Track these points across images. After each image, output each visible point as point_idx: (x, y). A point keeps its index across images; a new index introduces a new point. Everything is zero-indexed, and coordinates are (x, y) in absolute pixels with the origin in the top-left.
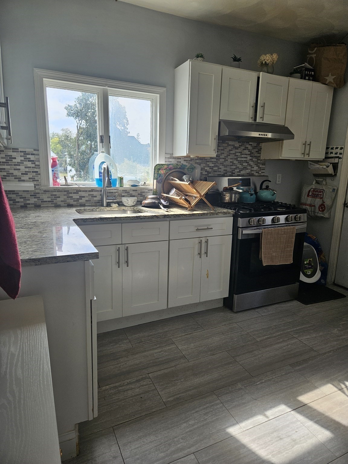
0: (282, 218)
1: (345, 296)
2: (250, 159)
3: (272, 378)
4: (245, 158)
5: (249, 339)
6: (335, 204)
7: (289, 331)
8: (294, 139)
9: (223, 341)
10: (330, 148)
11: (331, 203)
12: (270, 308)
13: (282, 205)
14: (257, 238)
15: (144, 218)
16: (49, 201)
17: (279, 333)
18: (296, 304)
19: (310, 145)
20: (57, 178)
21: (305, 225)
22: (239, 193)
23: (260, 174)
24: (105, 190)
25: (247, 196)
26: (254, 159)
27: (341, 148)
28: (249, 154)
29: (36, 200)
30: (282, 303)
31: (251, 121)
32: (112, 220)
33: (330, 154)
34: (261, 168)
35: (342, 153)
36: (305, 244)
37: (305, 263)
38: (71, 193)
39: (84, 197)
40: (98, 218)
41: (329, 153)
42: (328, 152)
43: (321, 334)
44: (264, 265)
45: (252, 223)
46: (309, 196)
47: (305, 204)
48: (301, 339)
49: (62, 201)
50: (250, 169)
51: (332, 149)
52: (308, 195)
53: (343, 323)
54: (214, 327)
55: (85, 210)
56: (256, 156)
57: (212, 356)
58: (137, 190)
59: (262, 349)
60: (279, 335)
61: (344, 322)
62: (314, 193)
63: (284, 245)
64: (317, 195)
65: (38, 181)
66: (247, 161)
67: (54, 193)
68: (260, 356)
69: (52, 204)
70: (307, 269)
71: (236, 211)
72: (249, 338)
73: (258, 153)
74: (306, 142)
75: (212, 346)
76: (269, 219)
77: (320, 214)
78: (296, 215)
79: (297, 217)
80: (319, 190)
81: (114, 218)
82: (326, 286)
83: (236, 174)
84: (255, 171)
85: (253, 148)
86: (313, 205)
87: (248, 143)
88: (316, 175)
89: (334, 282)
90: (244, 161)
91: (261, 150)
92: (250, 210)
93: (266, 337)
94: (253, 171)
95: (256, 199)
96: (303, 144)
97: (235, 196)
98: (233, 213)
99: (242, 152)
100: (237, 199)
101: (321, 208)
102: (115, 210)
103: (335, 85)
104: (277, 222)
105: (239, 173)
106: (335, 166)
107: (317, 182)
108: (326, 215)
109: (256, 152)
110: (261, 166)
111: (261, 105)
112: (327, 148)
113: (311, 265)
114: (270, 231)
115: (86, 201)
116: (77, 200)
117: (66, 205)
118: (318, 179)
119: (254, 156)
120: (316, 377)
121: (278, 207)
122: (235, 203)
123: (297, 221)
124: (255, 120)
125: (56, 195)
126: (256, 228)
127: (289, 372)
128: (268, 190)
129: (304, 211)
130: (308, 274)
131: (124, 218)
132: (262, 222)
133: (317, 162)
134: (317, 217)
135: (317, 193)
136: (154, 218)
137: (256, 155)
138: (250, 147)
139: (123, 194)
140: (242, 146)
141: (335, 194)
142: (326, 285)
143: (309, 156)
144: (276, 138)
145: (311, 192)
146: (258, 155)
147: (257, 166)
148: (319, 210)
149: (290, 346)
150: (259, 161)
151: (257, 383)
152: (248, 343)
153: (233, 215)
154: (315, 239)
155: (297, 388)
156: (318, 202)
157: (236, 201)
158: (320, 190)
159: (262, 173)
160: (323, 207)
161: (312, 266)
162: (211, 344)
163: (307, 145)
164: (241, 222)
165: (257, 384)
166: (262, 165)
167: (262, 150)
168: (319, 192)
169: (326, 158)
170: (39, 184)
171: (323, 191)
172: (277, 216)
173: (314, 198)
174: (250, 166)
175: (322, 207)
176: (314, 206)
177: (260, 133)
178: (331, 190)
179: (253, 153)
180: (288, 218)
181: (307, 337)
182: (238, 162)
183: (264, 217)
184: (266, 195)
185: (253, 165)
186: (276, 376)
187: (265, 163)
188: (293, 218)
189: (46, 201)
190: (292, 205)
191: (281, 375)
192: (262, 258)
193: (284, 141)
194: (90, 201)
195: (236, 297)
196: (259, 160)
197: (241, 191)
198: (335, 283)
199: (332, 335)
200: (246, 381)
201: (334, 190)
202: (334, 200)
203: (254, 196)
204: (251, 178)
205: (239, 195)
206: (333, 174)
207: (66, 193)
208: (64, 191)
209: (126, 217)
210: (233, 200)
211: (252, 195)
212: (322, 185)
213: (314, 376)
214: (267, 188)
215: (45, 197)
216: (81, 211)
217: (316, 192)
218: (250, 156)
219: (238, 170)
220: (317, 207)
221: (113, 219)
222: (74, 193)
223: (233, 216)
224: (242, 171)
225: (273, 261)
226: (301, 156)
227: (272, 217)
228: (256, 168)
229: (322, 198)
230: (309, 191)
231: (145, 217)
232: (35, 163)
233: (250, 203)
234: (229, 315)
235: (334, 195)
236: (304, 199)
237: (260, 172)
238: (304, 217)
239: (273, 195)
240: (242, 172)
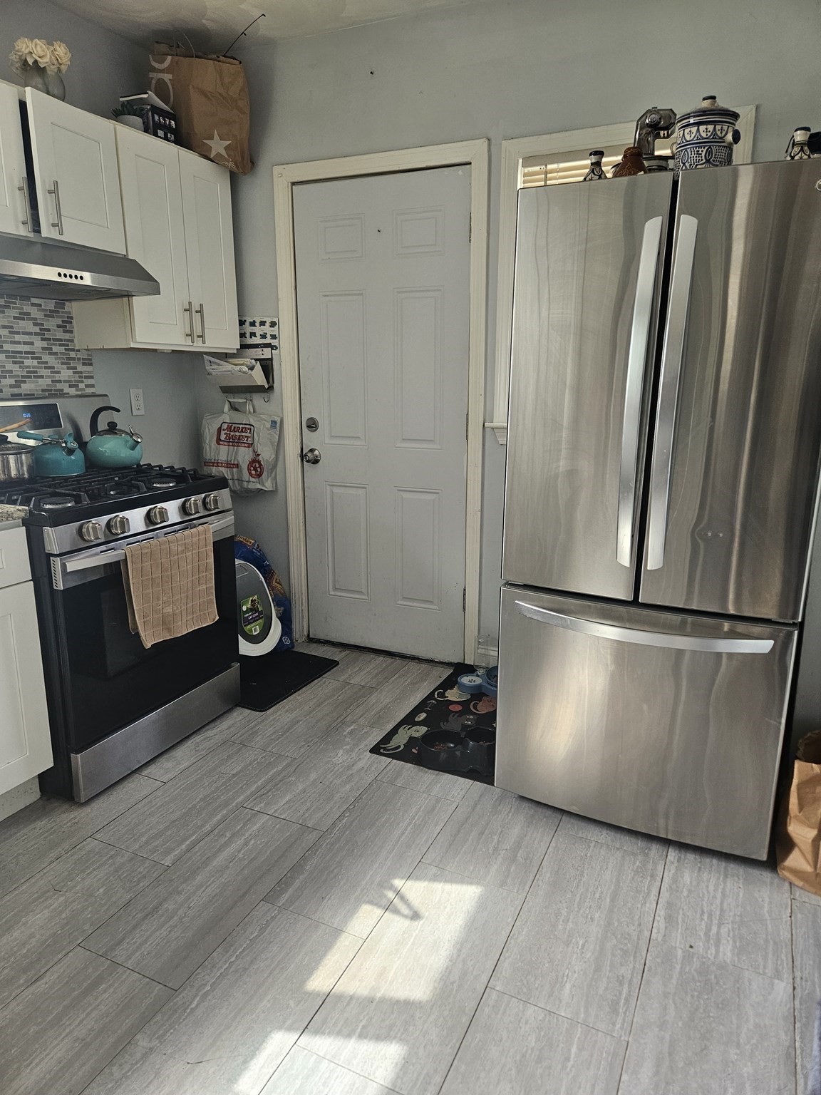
0: (172, 508)
1: (336, 663)
2: (43, 348)
3: (227, 965)
4: (25, 343)
5: (140, 873)
6: (281, 458)
7: (240, 799)
8: (160, 294)
9: (64, 916)
10: (247, 323)
11: (273, 456)
12: (179, 753)
13: (164, 473)
14: (114, 576)
17: (219, 817)
18: (241, 716)
19: (200, 312)
21: (229, 519)
22: (30, 450)
23: (81, 390)
25: (57, 455)
26: (55, 349)
27: (273, 324)
28: (36, 334)
30: (207, 727)
31: (24, 232)
33: (251, 337)
34: (81, 372)
35: (277, 336)
36: (238, 562)
37: (244, 608)
41: (248, 335)
42: (245, 333)
43: (313, 776)
44: (148, 645)
45: (89, 536)
46: (221, 443)
47: (217, 464)
48: (273, 811)
50: (48, 377)
51: (253, 324)
52: (219, 441)
53: (350, 729)
54: (23, 881)
56: (61, 340)
57: (34, 987)
59: (184, 885)
60: (219, 823)
61: (352, 728)
62: (232, 433)
63: (190, 579)
64: (239, 439)
66: (34, 353)
68: (180, 913)
70: (250, 623)
71: (31, 506)
72: (142, 869)
73: (64, 331)
74: (190, 303)
75: (29, 950)
76: (136, 518)
77: (254, 485)
78: (203, 495)
79: (208, 500)
80: (241, 426)
82: (294, 650)
83: (8, 392)
84: (65, 381)
85: (45, 315)
86: (234, 464)
87: (27, 298)
88: (227, 390)
89: (309, 635)
90: (26, 353)
91: (71, 323)
92: (78, 499)
93: (188, 842)
94: (60, 381)
95: (86, 463)
96: (185, 310)
97: (19, 464)
98: (23, 514)
99: (12, 327)
100: (25, 468)
101: (252, 468)
104: (161, 522)
105: (16, 391)
106: (267, 366)
107: (234, 408)
108: (268, 485)
109: (59, 326)
110: (80, 368)
111: (48, 189)
112: (242, 323)
113: (257, 611)
114: (146, 551)
118: (234, 398)
119: (54, 340)
120: (330, 901)
121: (153, 481)
122: (19, 481)
123: (210, 510)
124: (36, 228)
126: (103, 548)
127: (268, 921)
128: (116, 433)
129: (221, 483)
130: (254, 634)
132: (119, 529)
133: (225, 356)
134: (248, 491)
135: (238, 434)
137: (60, 334)
138: (35, 312)
140: (9, 307)
141: (278, 433)
142: (293, 647)
143: (204, 343)
144: (110, 289)
145: (223, 432)
146: (67, 336)
147: (68, 368)
148: (251, 474)
149: (253, 842)
150: (72, 354)
151: (191, 1003)
152: (141, 885)
153: (23, 520)
154: (254, 545)
155: (297, 961)
156: (244, 455)
157: (26, 476)
158: (244, 426)
159: (87, 386)
160: (257, 465)
161: (261, 613)
162: (24, 944)
163: (194, 312)
164: (56, 538)
165: (192, 1009)
166: (84, 364)
167: (74, 321)
168: (242, 431)
169: (244, 346)
171: (249, 428)
172: (159, 505)
173: (233, 446)
174: (46, 368)
175: (256, 466)
176: (237, 466)
177: (63, 271)
178: (268, 425)
179: (49, 330)
180: (187, 505)
181: (287, 799)
182: (7, 357)
183: (121, 514)
184: (111, 448)
185: (58, 366)
186: (238, 953)
187: (91, 360)
188: (200, 503)
190: (189, 471)
191: (251, 940)
192: (137, 628)
193: (134, 298)
195: (78, 759)
196: (73, 350)
197: (31, 443)
198: (311, 636)
199: (336, 769)
200: (159, 1017)
201: (274, 423)
202: (279, 447)
203: (78, 456)
204: (59, 403)
205: (29, 454)
206: (267, 386)
210: (13, 473)
211: (70, 452)
212: (245, 413)
213: (325, 901)
214: (112, 428)
217: (234, 431)
218: (42, 339)
219: (12, 381)
220: (245, 467)
223: (25, 522)
224: (25, 382)
225: (169, 630)
226: (185, 341)
227: (145, 510)
228: (66, 374)
229: (250, 445)
230: (219, 430)
233: (72, 477)
235: (277, 437)
236: (210, 450)
237: (81, 386)
238: (224, 497)
239: (133, 448)
240: (27, 387)
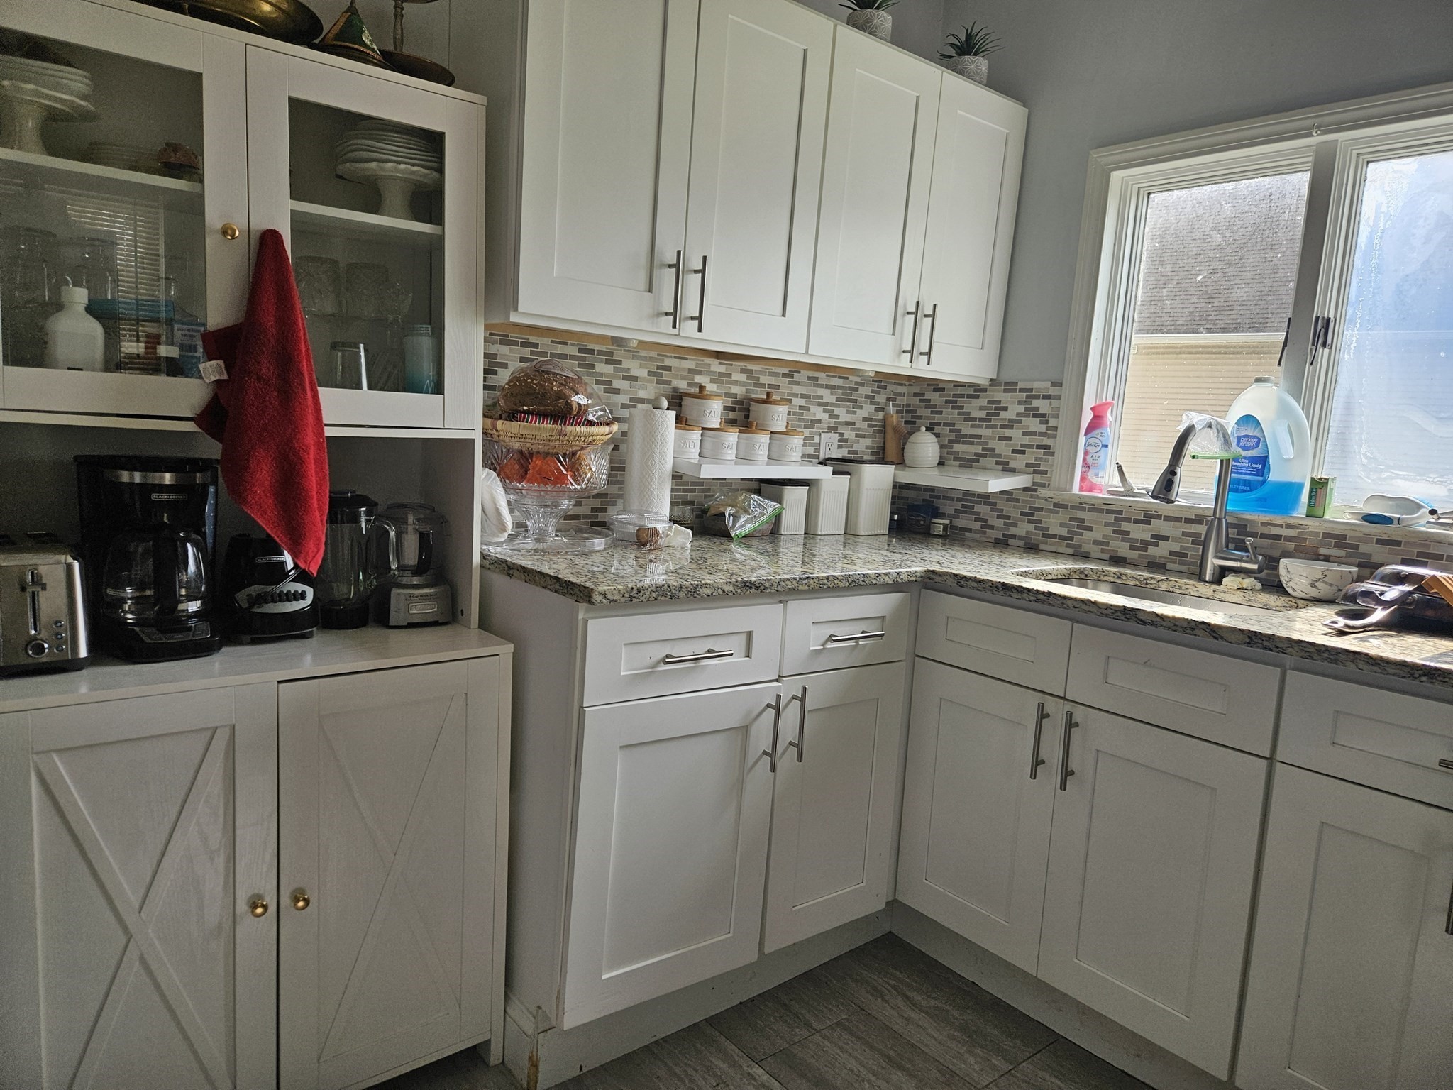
16: (1062, 538)
20: (1089, 467)
29: (1031, 527)
32: (1037, 600)
38: (1128, 520)
39: (1166, 538)
49: (1096, 542)
58: (1398, 543)
65: (1045, 472)
67: (1080, 515)
69: (1068, 546)
81: (1043, 593)
115: (1172, 553)
116: (1143, 547)
117: (1106, 556)
125: (1083, 520)
139: (1323, 551)
170: (1047, 483)
189: (1054, 536)
194: (1185, 555)
207: (1111, 518)
208: (1109, 512)
209: (1083, 601)
215: (1055, 523)
222: (1137, 521)
232: (1047, 422)
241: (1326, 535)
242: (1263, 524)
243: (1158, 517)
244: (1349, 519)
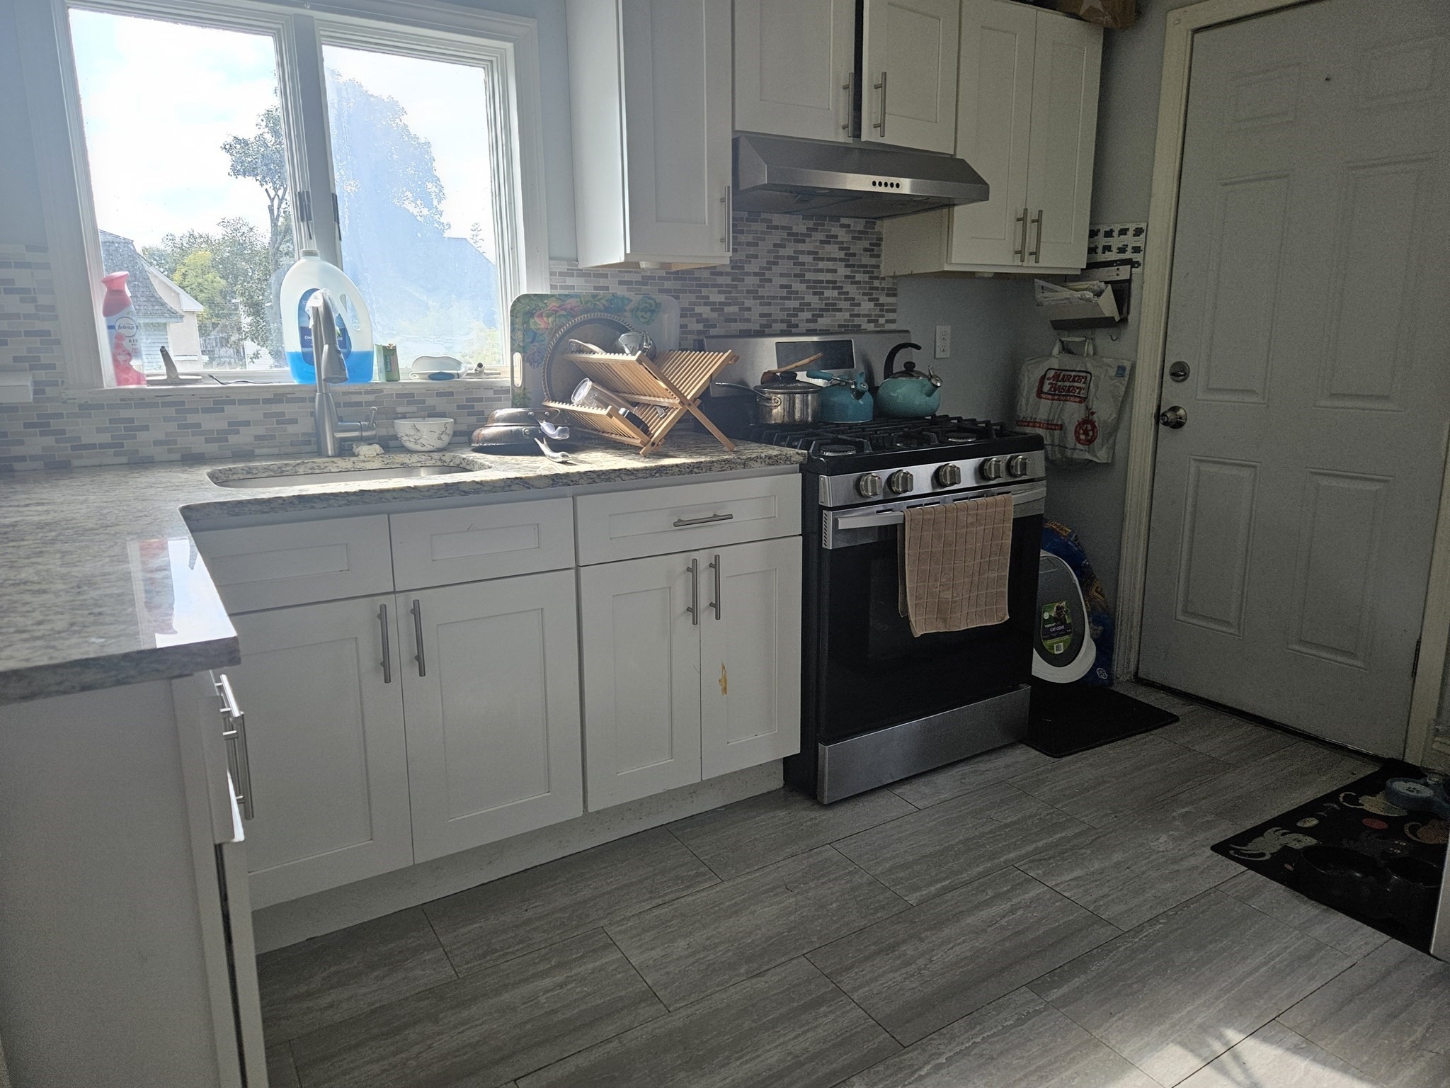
0: (966, 468)
1: (1175, 719)
2: (846, 277)
3: (970, 1044)
4: (829, 271)
5: (878, 901)
6: (1126, 416)
7: (1012, 855)
8: (988, 199)
9: (792, 918)
10: (1101, 234)
11: (1114, 416)
12: (941, 779)
13: (964, 427)
14: (889, 540)
15: (476, 492)
16: (102, 446)
17: (980, 869)
18: (1023, 757)
19: (1038, 221)
20: (129, 354)
21: (1040, 491)
22: (818, 390)
23: (883, 325)
24: (327, 394)
25: (845, 398)
26: (859, 277)
27: (1138, 232)
28: (841, 260)
29: (49, 441)
30: (979, 759)
31: (843, 137)
32: (349, 503)
33: (1104, 253)
34: (882, 305)
35: (1142, 248)
36: (1043, 553)
37: (1046, 616)
38: (195, 411)
39: (247, 424)
40: (289, 497)
41: (1100, 250)
42: (1096, 247)
43: (1117, 857)
44: (918, 632)
45: (867, 491)
46: (1043, 396)
47: (1034, 423)
48: (1054, 883)
49: (157, 443)
50: (847, 310)
51: (1109, 234)
52: (1040, 393)
53: (1184, 810)
54: (756, 868)
55: (248, 473)
56: (866, 266)
57: (754, 981)
58: (451, 394)
59: (929, 933)
60: (981, 875)
61: (1187, 809)
62: (1059, 383)
63: (977, 561)
64: (1068, 391)
65: (53, 367)
66: (835, 282)
67: (124, 414)
68: (921, 962)
69: (116, 454)
70: (1053, 638)
71: (811, 451)
72: (881, 897)
73: (871, 256)
74: (1026, 210)
75: (753, 941)
76: (922, 475)
77: (1082, 454)
78: (1008, 456)
79: (1013, 463)
80: (1073, 374)
82: (1113, 688)
83: (804, 326)
84: (865, 316)
85: (854, 238)
86: (1057, 425)
87: (835, 218)
88: (1060, 325)
89: (1136, 673)
90: (828, 282)
91: (879, 245)
92: (860, 447)
93: (939, 886)
94: (858, 315)
95: (874, 408)
96: (1018, 220)
97: (805, 403)
98: (801, 458)
99: (817, 253)
100: (810, 410)
101: (1082, 432)
102: (369, 466)
103: (1108, 18)
104: (952, 484)
105: (812, 326)
106: (1122, 292)
107: (1066, 349)
108: (1102, 455)
109: (866, 250)
110: (883, 299)
111: (875, 83)
112: (1093, 234)
113: (1063, 622)
114: (929, 517)
115: (257, 438)
116: (221, 437)
117: (177, 456)
118: (1068, 336)
119: (860, 266)
120: (1121, 1022)
121: (950, 434)
122: (803, 425)
123: (1015, 476)
124: (857, 132)
125: (132, 420)
126: (880, 507)
127: (1028, 1013)
128: (912, 376)
129: (1035, 443)
130: (1056, 653)
131: (395, 494)
132: (900, 486)
133: (1063, 280)
134: (1071, 461)
135: (1067, 384)
136: (513, 487)
137: (866, 260)
138: (843, 235)
139: (400, 410)
140: (816, 230)
141: (1126, 383)
142: (1111, 684)
143: (1037, 261)
144: (928, 198)
145: (1047, 382)
146: (873, 261)
147: (870, 300)
148: (1078, 440)
149: (1020, 912)
150: (876, 283)
151: (920, 1068)
152: (879, 915)
153: (801, 464)
154: (1070, 535)
155: (1063, 1075)
156: (1072, 412)
157: (810, 419)
158: (1077, 374)
159: (887, 321)
160: (1089, 427)
161: (1068, 626)
162: (750, 933)
163: (1030, 222)
164: (832, 488)
165: (920, 1076)
166: (888, 295)
167: (883, 243)
168: (1074, 381)
169: (1092, 265)
170: (60, 380)
171: (1085, 376)
172: (951, 463)
173: (1058, 400)
174: (846, 299)
175: (1087, 429)
176: (1061, 427)
177: (878, 179)
178: (1112, 372)
179: (854, 255)
180: (986, 467)
181: (1076, 874)
182: (807, 288)
183: (905, 469)
184: (905, 393)
185: (858, 297)
186: (985, 1035)
187: (895, 290)
188: (1003, 466)
189: (93, 446)
190: (995, 424)
191: (1003, 1027)
192: (907, 612)
193: (956, 208)
194: (273, 437)
195: (825, 750)
196: (877, 278)
197: (820, 382)
198: (1141, 675)
199: (1154, 857)
200: (881, 1068)
201: (1121, 369)
202: (1124, 402)
203: (867, 400)
204: (854, 339)
205: (815, 395)
206: (1117, 319)
207: (171, 411)
208: (165, 404)
209: (402, 490)
210: (797, 415)
211: (859, 395)
212: (1082, 355)
213: (1114, 1019)
214: (909, 370)
215: (89, 431)
216: (235, 477)
217: (1063, 380)
218: (847, 266)
219: (808, 315)
220: (1071, 429)
221: (354, 498)
222: (205, 411)
223: (804, 469)
224: (822, 316)
225: (945, 620)
226: (1013, 261)
227: (933, 467)
228: (867, 306)
229: (1083, 400)
230: (1043, 379)
231: (479, 486)
232: (34, 300)
233: (857, 424)
234: (807, 815)
235: (1124, 389)
236: (1027, 405)
237: (882, 321)
238: (1036, 462)
239: (929, 394)
240: (823, 322)
241: (399, 396)
242: (345, 393)
243: (232, 402)
244: (416, 379)
